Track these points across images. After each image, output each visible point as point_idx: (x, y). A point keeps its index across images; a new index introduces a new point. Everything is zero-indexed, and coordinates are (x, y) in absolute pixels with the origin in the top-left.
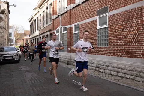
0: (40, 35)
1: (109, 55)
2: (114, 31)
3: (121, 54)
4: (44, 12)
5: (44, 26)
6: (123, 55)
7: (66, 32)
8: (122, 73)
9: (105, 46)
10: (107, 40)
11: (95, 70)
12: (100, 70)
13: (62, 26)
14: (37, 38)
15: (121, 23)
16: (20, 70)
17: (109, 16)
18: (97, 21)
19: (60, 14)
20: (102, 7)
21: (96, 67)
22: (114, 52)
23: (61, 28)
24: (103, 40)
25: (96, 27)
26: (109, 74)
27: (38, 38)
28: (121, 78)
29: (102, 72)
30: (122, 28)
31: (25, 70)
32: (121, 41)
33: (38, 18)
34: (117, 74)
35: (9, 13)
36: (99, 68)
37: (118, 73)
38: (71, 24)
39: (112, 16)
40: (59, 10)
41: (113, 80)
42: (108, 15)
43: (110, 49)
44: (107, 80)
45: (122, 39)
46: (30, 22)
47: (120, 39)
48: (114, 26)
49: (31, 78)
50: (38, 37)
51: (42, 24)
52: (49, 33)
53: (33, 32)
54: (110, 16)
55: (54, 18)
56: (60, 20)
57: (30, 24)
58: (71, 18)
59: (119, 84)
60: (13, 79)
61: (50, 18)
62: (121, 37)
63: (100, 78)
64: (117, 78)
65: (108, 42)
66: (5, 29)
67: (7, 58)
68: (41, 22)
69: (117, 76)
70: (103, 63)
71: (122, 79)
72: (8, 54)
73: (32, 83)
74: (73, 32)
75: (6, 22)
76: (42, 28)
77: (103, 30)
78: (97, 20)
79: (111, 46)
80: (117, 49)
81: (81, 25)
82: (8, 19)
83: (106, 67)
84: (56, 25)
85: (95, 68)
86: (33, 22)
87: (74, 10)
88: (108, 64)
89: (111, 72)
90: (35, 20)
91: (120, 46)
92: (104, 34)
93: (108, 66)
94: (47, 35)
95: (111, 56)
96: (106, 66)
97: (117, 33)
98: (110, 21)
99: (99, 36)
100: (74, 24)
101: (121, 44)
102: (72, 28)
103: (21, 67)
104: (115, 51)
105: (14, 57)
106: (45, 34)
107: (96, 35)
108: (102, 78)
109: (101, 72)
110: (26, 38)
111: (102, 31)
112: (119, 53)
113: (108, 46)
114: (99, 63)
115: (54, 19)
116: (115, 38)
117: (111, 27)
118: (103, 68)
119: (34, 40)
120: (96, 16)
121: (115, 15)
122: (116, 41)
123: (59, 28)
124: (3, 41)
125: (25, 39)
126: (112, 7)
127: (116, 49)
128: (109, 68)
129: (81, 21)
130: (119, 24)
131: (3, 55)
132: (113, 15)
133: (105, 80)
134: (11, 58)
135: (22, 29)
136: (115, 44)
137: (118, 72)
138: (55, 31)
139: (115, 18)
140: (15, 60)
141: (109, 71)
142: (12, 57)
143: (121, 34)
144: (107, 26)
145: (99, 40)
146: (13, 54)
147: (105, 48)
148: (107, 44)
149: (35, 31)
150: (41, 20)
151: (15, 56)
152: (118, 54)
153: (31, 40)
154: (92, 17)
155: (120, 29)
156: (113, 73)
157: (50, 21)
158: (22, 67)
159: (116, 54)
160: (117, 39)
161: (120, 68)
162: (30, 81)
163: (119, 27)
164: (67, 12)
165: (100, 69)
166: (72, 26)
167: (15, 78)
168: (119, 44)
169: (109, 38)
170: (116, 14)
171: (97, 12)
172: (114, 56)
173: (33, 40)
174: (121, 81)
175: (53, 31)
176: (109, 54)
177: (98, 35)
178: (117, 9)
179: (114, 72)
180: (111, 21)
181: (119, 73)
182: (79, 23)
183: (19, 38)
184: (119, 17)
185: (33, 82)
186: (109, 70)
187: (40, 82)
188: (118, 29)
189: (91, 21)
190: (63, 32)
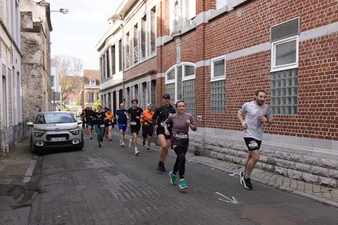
0: (125, 83)
1: (298, 135)
2: (313, 79)
3: (329, 134)
4: (136, 26)
5: (135, 62)
6: (333, 134)
7: (193, 77)
8: (331, 177)
9: (290, 113)
10: (295, 98)
11: (264, 169)
12: (277, 169)
13: (183, 64)
14: (118, 89)
15: (329, 61)
16: (89, 167)
17: (300, 43)
18: (270, 54)
19: (179, 34)
20: (282, 19)
21: (267, 163)
22: (312, 129)
23: (180, 68)
24: (284, 99)
25: (267, 68)
26: (298, 178)
27: (121, 90)
28: (328, 189)
29: (282, 175)
30: (331, 73)
31: (101, 168)
32: (329, 101)
33: (120, 41)
34: (319, 179)
35: (51, 29)
36: (274, 164)
37: (320, 177)
38: (204, 59)
39: (307, 41)
40: (176, 23)
41: (310, 192)
42: (299, 39)
43: (302, 121)
44: (296, 192)
45: (330, 97)
46: (99, 49)
47: (327, 98)
48: (311, 68)
49: (121, 187)
50: (121, 87)
51: (131, 57)
52: (148, 79)
53: (109, 76)
54: (304, 42)
55: (163, 43)
56: (178, 48)
57: (99, 55)
58: (204, 45)
59: (324, 203)
60: (79, 188)
61: (153, 43)
62: (329, 94)
63: (278, 188)
64: (317, 188)
65: (296, 103)
66: (44, 68)
67: (54, 140)
68: (128, 51)
69: (317, 183)
70: (285, 154)
71: (330, 191)
72: (57, 130)
73: (125, 197)
74: (210, 79)
75: (45, 52)
76: (130, 67)
77: (285, 76)
78: (270, 51)
79: (305, 114)
80: (319, 121)
81: (232, 62)
82: (49, 43)
83: (292, 163)
84: (166, 59)
85: (264, 165)
86: (108, 51)
87: (213, 24)
88: (296, 157)
89: (304, 174)
90: (114, 47)
91: (327, 114)
92: (287, 85)
93: (296, 161)
94: (144, 84)
95: (303, 138)
96: (292, 160)
97: (319, 82)
98: (302, 54)
99: (274, 90)
100: (212, 59)
101: (329, 110)
102: (208, 68)
103: (89, 161)
104: (313, 125)
105: (71, 136)
106: (139, 82)
107: (268, 87)
108: (282, 188)
109: (278, 173)
110: (90, 89)
111: (282, 77)
112: (323, 130)
113: (296, 112)
114: (274, 153)
115: (161, 46)
116: (314, 94)
117: (305, 69)
118: (285, 165)
119: (112, 95)
120: (268, 41)
121: (315, 40)
122: (317, 102)
123: (175, 66)
124: (40, 97)
125: (86, 91)
126: (309, 21)
127: (315, 121)
128: (298, 165)
129: (230, 52)
130: (325, 61)
131: (45, 131)
132: (311, 40)
133: (289, 192)
134: (64, 139)
135: (78, 68)
136: (314, 110)
137: (319, 174)
138: (165, 75)
139: (314, 48)
140: (74, 143)
141: (300, 173)
142: (67, 136)
143: (328, 85)
144: (295, 65)
145: (274, 99)
146: (69, 130)
147: (290, 117)
148: (295, 108)
149: (114, 73)
150: (128, 47)
151: (74, 134)
152: (321, 133)
153: (103, 94)
154: (258, 44)
155: (327, 73)
156: (308, 177)
157: (153, 50)
158: (92, 160)
159: (317, 133)
160: (319, 98)
161: (326, 166)
162: (120, 194)
163: (324, 70)
164: (194, 29)
165: (276, 167)
166: (207, 63)
167: (84, 187)
168: (325, 110)
169: (300, 95)
170: (319, 39)
171: (270, 32)
172: (312, 137)
173: (109, 94)
174: (328, 194)
175: (158, 76)
176: (300, 131)
177: (272, 88)
178: (319, 25)
179: (312, 175)
180: (305, 53)
181: (324, 178)
182: (226, 57)
183: (70, 90)
184: (326, 45)
185: (127, 195)
186: (298, 170)
187: (144, 195)
188: (323, 74)
189: (257, 54)
190: (184, 78)
